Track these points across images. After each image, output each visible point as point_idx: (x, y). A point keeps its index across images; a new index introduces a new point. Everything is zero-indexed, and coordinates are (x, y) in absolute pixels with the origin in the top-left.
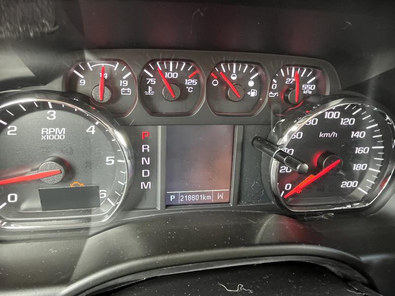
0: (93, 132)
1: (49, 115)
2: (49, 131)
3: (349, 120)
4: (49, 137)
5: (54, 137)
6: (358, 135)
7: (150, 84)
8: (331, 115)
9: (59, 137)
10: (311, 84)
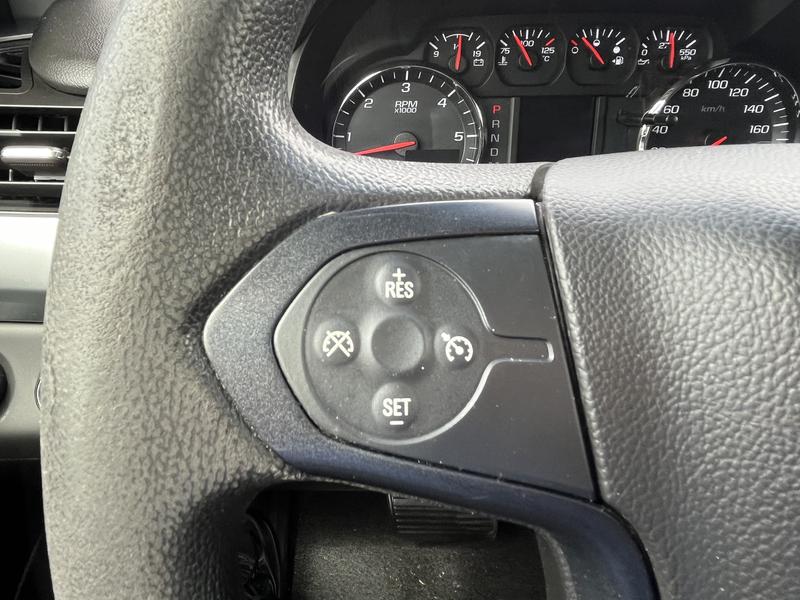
0: (444, 105)
1: (403, 88)
2: (402, 104)
3: (740, 91)
4: (401, 111)
5: (407, 110)
6: (754, 109)
7: (504, 54)
8: (716, 85)
9: (412, 111)
10: (690, 48)
